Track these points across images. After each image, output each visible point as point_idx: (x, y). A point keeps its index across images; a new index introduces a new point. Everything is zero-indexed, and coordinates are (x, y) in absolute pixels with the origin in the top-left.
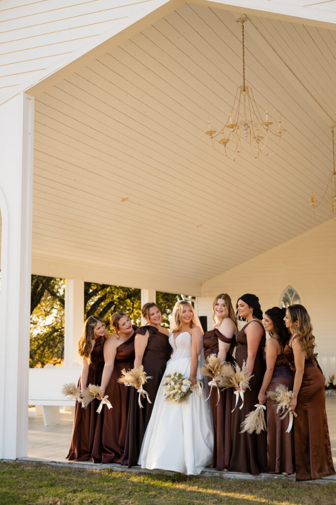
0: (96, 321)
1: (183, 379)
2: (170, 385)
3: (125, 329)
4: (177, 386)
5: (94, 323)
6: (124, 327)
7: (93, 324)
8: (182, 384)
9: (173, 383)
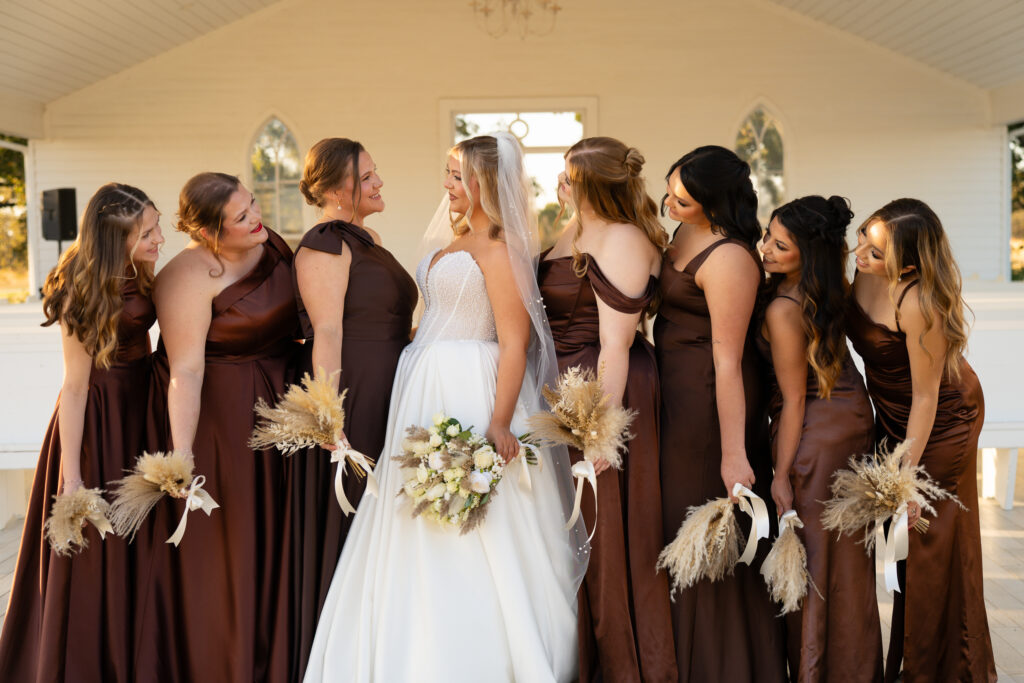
0: (138, 207)
1: (473, 449)
2: (427, 465)
3: (244, 235)
4: (455, 474)
5: (130, 212)
6: (245, 225)
7: (126, 218)
8: (471, 467)
9: (436, 461)
